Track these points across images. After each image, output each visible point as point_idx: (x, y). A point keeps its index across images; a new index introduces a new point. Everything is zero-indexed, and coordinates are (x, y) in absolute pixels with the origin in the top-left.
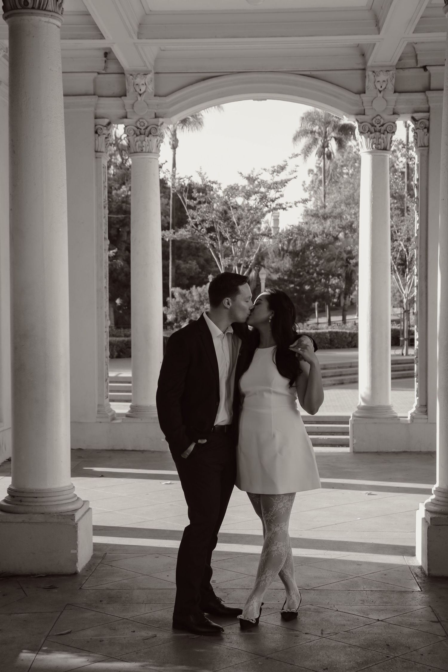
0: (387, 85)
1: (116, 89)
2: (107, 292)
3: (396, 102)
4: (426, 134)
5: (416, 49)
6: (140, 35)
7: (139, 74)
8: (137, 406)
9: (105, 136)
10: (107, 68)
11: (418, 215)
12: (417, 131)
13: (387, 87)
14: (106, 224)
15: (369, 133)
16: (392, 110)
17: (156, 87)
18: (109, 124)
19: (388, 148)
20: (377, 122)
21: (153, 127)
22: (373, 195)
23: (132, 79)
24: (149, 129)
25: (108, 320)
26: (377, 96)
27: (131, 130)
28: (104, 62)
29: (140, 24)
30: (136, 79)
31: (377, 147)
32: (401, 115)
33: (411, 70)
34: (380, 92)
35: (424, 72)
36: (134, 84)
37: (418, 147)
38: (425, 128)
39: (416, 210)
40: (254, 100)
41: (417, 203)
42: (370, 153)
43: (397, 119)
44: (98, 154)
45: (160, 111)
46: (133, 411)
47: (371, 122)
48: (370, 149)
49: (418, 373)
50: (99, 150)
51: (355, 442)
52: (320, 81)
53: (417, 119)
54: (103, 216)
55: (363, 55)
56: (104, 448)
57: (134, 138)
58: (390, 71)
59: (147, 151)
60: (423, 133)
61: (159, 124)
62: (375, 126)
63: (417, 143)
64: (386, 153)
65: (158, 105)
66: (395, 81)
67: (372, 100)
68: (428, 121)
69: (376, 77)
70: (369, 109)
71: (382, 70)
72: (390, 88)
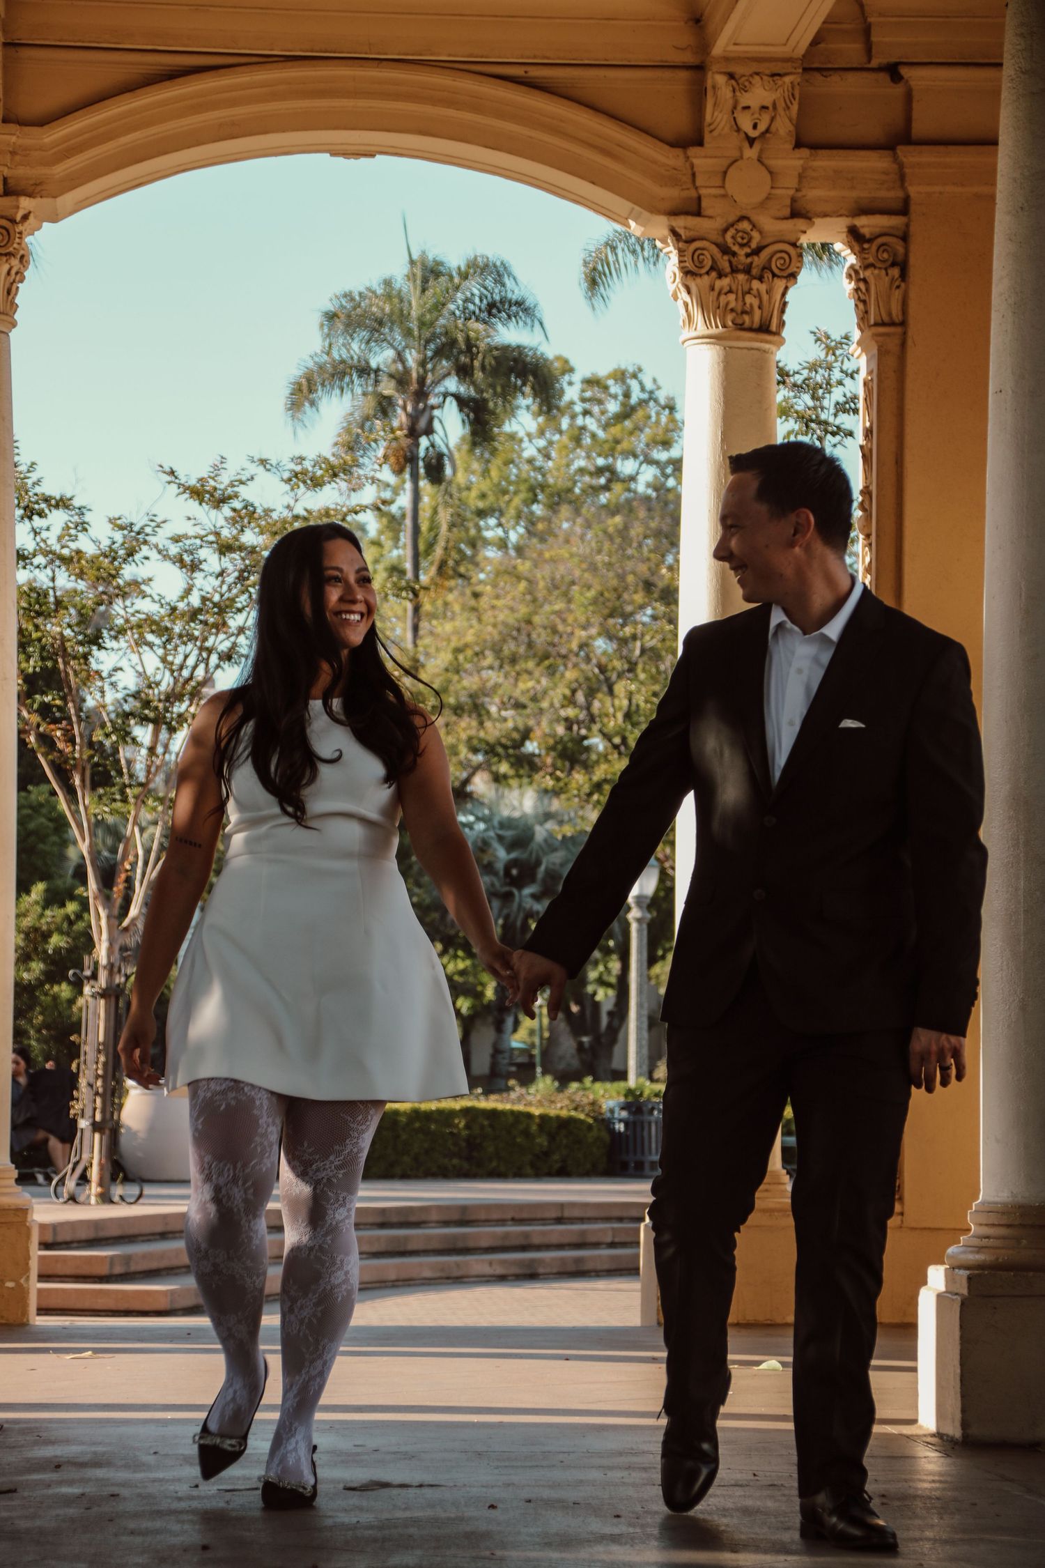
0: (772, 119)
3: (801, 177)
4: (897, 283)
5: (866, 8)
11: (870, 545)
12: (868, 274)
13: (773, 129)
15: (714, 274)
16: (788, 202)
17: (8, 91)
19: (774, 327)
20: (739, 240)
26: (742, 157)
31: (740, 321)
32: (817, 221)
33: (851, 78)
34: (751, 141)
35: (892, 84)
37: (870, 326)
38: (893, 264)
39: (862, 531)
40: (334, 154)
41: (867, 506)
42: (716, 339)
43: (805, 232)
45: (21, 172)
47: (720, 240)
48: (717, 327)
52: (555, 98)
53: (868, 236)
55: (697, 21)
58: (785, 74)
60: (887, 279)
61: (18, 218)
62: (734, 254)
63: (866, 312)
64: (767, 342)
65: (13, 153)
66: (799, 109)
67: (724, 169)
68: (901, 243)
69: (738, 94)
70: (716, 196)
71: (757, 71)
72: (782, 132)
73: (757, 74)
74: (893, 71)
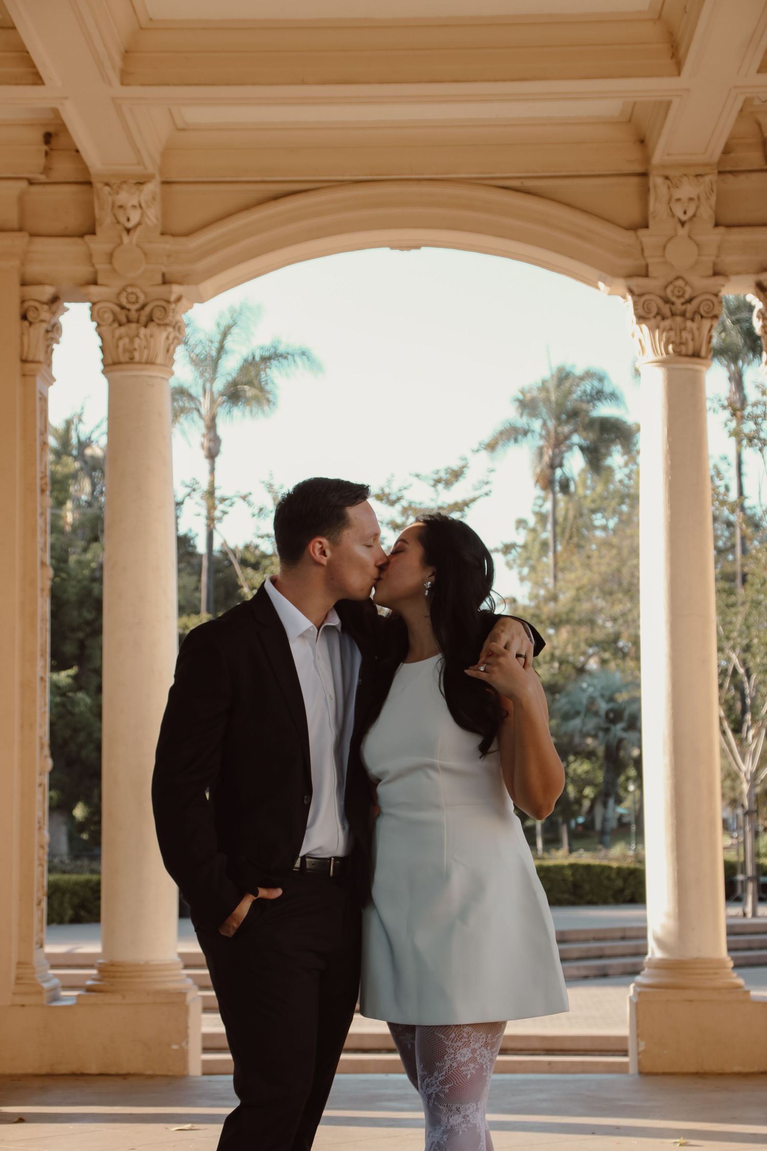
0: (698, 207)
1: (73, 220)
2: (45, 692)
3: (719, 248)
5: (763, 127)
6: (125, 78)
7: (125, 182)
8: (112, 965)
9: (44, 326)
10: (50, 169)
13: (698, 214)
14: (46, 532)
15: (659, 318)
16: (711, 265)
17: (165, 214)
18: (55, 300)
19: (703, 353)
20: (676, 293)
21: (158, 306)
22: (671, 459)
23: (110, 194)
24: (147, 310)
25: (46, 757)
26: (676, 235)
27: (105, 312)
28: (43, 154)
29: (126, 52)
30: (118, 194)
31: (678, 350)
32: (733, 278)
33: (754, 176)
34: (683, 224)
36: (113, 206)
40: (393, 248)
42: (662, 363)
43: (723, 286)
44: (29, 366)
45: (173, 269)
46: (104, 977)
47: (662, 294)
50: (30, 358)
51: (643, 1049)
52: (542, 200)
54: (39, 511)
55: (642, 141)
56: (30, 1071)
57: (113, 332)
58: (706, 174)
59: (144, 360)
61: (173, 298)
62: (673, 303)
65: (169, 256)
66: (717, 201)
67: (664, 244)
69: (672, 189)
70: (659, 263)
72: (705, 216)
73: (685, 175)
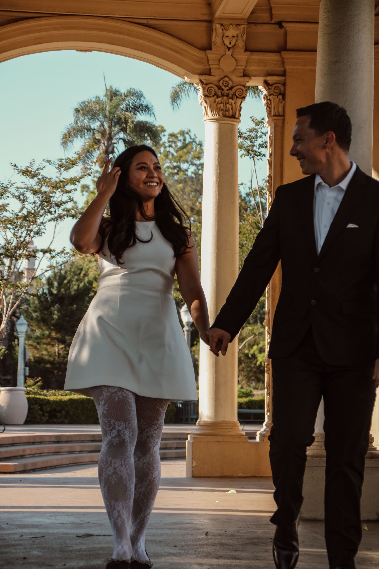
0: (237, 41)
3: (247, 62)
4: (281, 101)
11: (271, 196)
12: (271, 97)
13: (237, 44)
15: (215, 97)
16: (242, 71)
19: (237, 116)
20: (225, 84)
22: (219, 170)
26: (225, 54)
31: (224, 114)
32: (253, 78)
33: (265, 26)
34: (229, 49)
35: (280, 29)
37: (271, 116)
38: (280, 94)
39: (268, 190)
41: (270, 182)
42: (216, 120)
43: (248, 82)
47: (217, 84)
48: (216, 116)
49: (269, 384)
51: (194, 465)
52: (159, 32)
53: (271, 84)
55: (209, 4)
58: (241, 25)
60: (278, 100)
62: (223, 89)
63: (270, 111)
64: (234, 121)
66: (246, 37)
67: (219, 58)
68: (283, 86)
69: (224, 31)
70: (216, 68)
71: (232, 23)
72: (240, 46)
74: (280, 24)
